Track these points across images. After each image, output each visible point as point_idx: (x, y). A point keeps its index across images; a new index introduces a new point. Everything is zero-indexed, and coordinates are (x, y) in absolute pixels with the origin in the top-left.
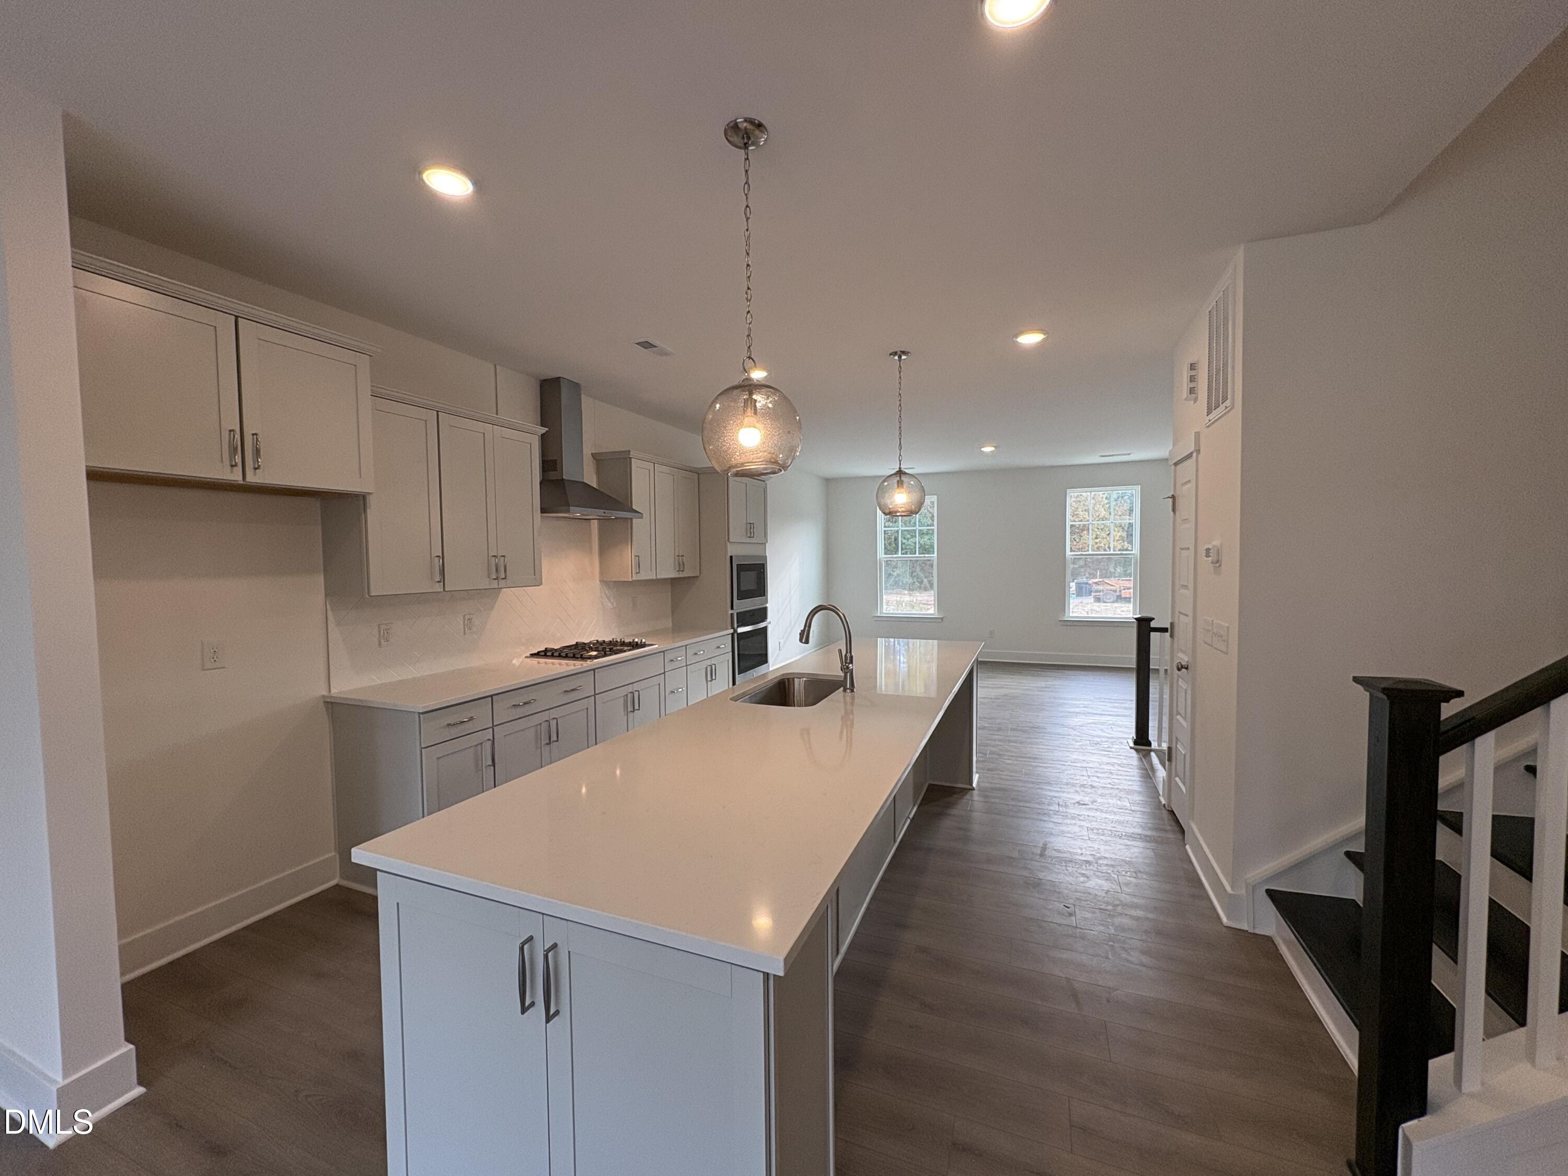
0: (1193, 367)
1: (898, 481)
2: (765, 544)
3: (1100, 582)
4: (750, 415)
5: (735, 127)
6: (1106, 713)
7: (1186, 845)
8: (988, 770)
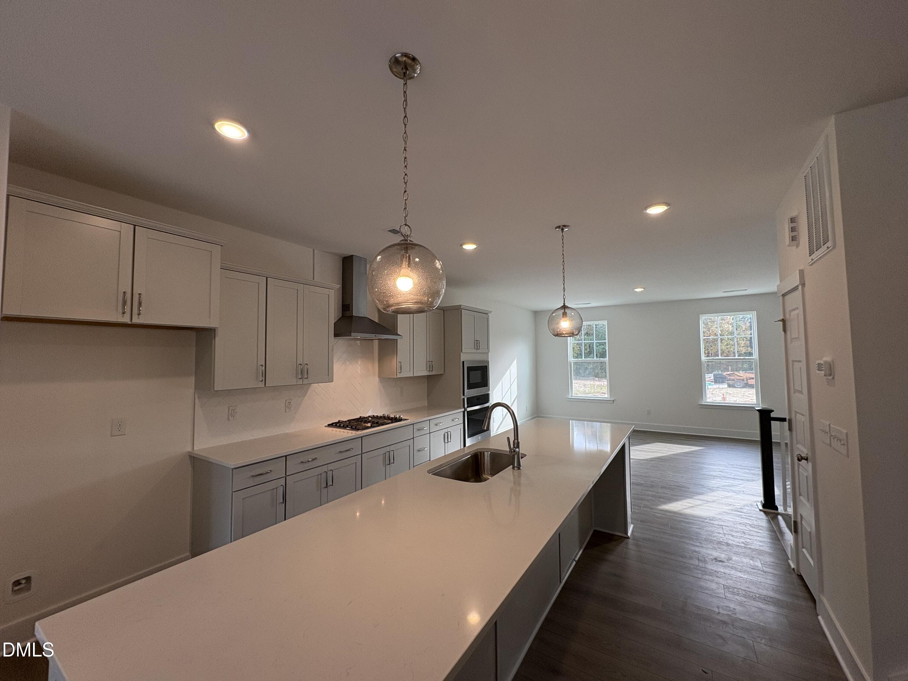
0: (793, 220)
1: (563, 313)
2: (488, 353)
3: (732, 374)
4: (404, 267)
5: (396, 61)
6: (739, 478)
7: (818, 615)
8: (641, 521)
